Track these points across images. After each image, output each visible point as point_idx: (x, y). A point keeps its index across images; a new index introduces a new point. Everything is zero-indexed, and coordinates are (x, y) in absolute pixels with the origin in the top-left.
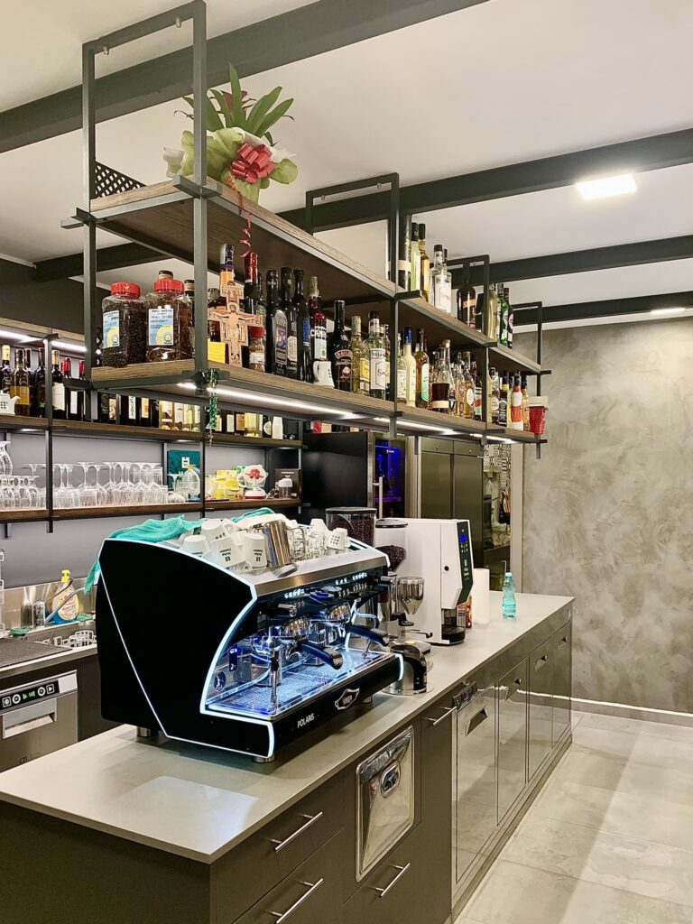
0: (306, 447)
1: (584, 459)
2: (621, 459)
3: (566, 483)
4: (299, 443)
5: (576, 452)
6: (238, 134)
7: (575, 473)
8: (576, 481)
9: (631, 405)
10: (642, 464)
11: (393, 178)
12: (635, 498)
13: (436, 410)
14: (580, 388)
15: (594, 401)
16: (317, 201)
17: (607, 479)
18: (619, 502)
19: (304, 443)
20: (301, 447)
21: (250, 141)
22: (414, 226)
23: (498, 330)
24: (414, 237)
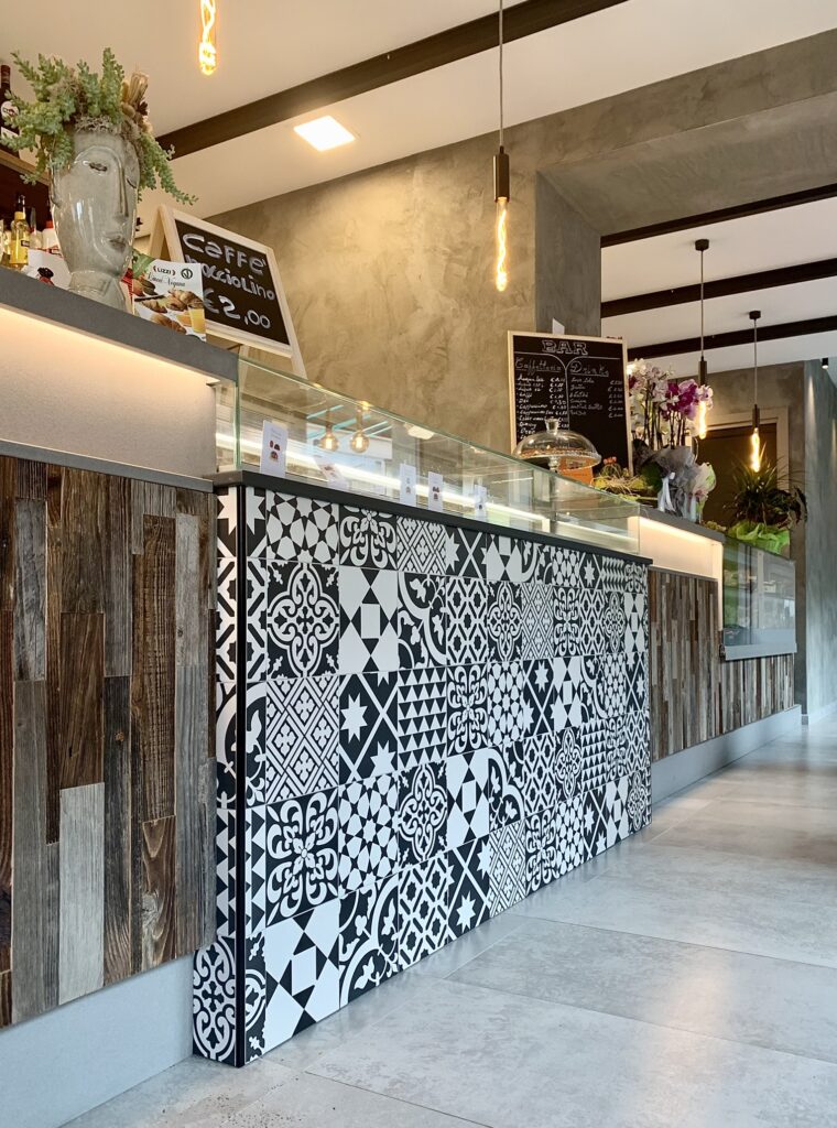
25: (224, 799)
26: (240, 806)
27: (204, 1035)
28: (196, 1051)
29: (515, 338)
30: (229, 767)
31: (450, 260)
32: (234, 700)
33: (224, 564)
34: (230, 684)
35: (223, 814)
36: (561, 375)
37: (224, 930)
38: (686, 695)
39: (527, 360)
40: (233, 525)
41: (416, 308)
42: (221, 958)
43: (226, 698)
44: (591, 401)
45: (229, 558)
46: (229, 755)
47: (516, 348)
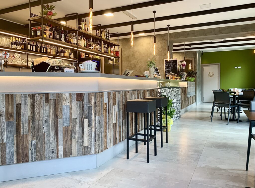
0: (79, 60)
1: (131, 63)
2: (137, 62)
3: (128, 67)
4: (77, 59)
5: (130, 61)
6: (47, 10)
7: (130, 65)
8: (130, 67)
9: (139, 52)
10: (141, 63)
11: (77, 13)
12: (140, 69)
13: (89, 48)
14: (131, 49)
15: (133, 52)
16: (67, 16)
17: (135, 66)
18: (137, 70)
19: (79, 59)
20: (78, 60)
21: (49, 11)
22: (83, 20)
23: (105, 37)
24: (83, 22)
25: (159, 111)
29: (165, 60)
30: (159, 109)
33: (159, 94)
36: (170, 64)
37: (159, 121)
38: (183, 102)
39: (166, 62)
40: (160, 91)
41: (151, 54)
42: (159, 123)
44: (173, 67)
47: (165, 61)
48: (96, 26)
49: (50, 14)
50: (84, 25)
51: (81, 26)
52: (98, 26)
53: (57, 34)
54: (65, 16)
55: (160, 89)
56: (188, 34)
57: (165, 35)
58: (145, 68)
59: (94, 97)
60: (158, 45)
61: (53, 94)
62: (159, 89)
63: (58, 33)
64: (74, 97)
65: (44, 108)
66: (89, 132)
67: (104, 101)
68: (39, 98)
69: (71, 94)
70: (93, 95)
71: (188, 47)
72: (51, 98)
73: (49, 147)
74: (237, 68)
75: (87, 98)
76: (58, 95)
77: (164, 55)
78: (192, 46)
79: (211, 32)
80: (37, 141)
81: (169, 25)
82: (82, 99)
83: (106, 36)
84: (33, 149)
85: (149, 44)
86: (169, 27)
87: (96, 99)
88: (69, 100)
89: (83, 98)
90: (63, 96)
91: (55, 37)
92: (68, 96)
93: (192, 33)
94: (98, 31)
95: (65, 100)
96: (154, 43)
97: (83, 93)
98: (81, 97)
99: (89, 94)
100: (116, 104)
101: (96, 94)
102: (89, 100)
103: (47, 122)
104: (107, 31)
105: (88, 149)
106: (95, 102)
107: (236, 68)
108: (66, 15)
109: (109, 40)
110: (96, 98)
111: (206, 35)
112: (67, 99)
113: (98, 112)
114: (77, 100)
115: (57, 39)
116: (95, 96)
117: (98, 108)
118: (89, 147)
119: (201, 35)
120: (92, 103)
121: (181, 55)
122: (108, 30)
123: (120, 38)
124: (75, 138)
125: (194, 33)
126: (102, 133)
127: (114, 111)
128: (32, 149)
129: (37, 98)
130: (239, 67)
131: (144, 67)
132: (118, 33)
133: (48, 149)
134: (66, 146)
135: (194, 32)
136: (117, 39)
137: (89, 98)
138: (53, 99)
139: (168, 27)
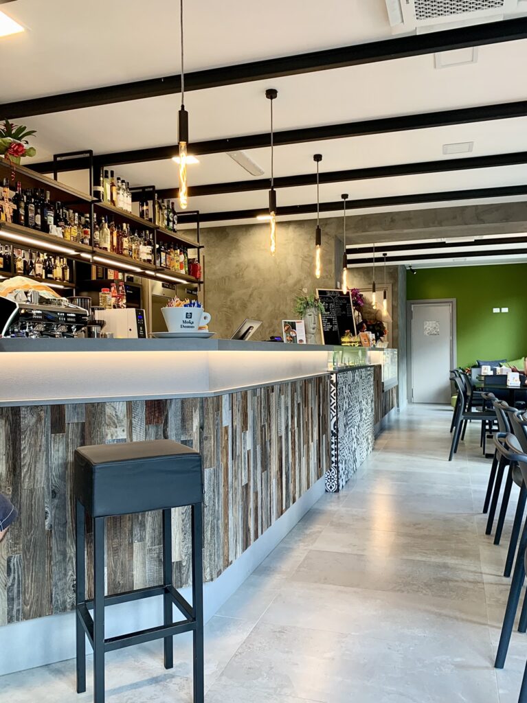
1: (233, 296)
2: (251, 296)
3: (225, 309)
4: (74, 285)
5: (229, 293)
6: (9, 139)
7: (229, 303)
8: (230, 308)
9: (254, 267)
10: (260, 298)
11: (90, 151)
12: (257, 316)
14: (230, 258)
15: (237, 265)
16: (58, 159)
17: (244, 306)
21: (15, 142)
22: (106, 172)
23: (166, 222)
24: (107, 177)
25: (333, 438)
26: (337, 439)
27: (329, 487)
28: (326, 491)
29: (319, 291)
30: (334, 431)
31: (303, 260)
32: (335, 418)
33: (332, 389)
34: (334, 414)
35: (333, 441)
36: (333, 303)
37: (334, 465)
40: (335, 381)
42: (333, 470)
43: (333, 417)
44: (342, 311)
45: (333, 388)
46: (335, 429)
48: (141, 190)
49: (16, 152)
50: (108, 186)
51: (100, 189)
52: (146, 190)
53: (36, 213)
54: (52, 159)
55: (335, 375)
56: (393, 221)
57: (328, 222)
58: (272, 311)
59: (197, 410)
60: (310, 249)
61: (76, 406)
62: (332, 374)
63: (39, 211)
64: (141, 413)
65: (47, 450)
66: (183, 521)
67: (222, 422)
68: (34, 420)
69: (131, 405)
70: (195, 406)
71: (379, 255)
72: (71, 419)
73: (65, 575)
74: (499, 311)
75: (179, 413)
76: (90, 407)
77: (327, 276)
78: (390, 254)
79: (455, 218)
80: (25, 558)
81: (345, 196)
82: (163, 418)
83: (169, 220)
84: (13, 585)
85: (285, 244)
86: (346, 200)
87: (202, 417)
88: (125, 422)
89: (167, 416)
90: (108, 410)
91: (31, 222)
92: (122, 409)
93: (404, 220)
94: (147, 205)
95: (114, 423)
96: (317, 244)
97: (166, 400)
98: (159, 412)
99: (183, 401)
100: (249, 428)
101: (204, 400)
102: (183, 420)
103: (58, 495)
104: (168, 206)
105: (180, 572)
106: (202, 427)
107: (496, 310)
108: (56, 156)
109: (174, 230)
110: (203, 412)
111: (440, 224)
112: (120, 421)
113: (209, 456)
114: (148, 422)
115: (35, 227)
116: (202, 407)
117: (209, 445)
118: (184, 564)
119: (426, 225)
120: (192, 430)
121: (355, 277)
122: (173, 203)
123: (203, 225)
124: (142, 539)
125: (409, 219)
126: (218, 519)
127: (244, 448)
128: (9, 584)
129: (28, 420)
130: (505, 310)
131: (270, 309)
132: (198, 212)
133: (60, 580)
134: (116, 567)
135: (407, 216)
136: (196, 227)
137: (183, 415)
138: (76, 421)
139: (343, 200)
